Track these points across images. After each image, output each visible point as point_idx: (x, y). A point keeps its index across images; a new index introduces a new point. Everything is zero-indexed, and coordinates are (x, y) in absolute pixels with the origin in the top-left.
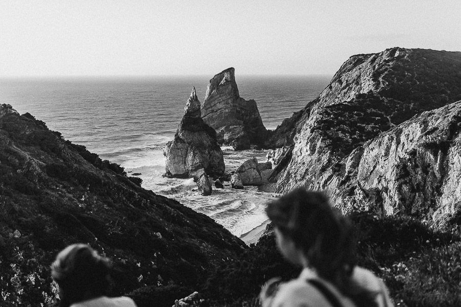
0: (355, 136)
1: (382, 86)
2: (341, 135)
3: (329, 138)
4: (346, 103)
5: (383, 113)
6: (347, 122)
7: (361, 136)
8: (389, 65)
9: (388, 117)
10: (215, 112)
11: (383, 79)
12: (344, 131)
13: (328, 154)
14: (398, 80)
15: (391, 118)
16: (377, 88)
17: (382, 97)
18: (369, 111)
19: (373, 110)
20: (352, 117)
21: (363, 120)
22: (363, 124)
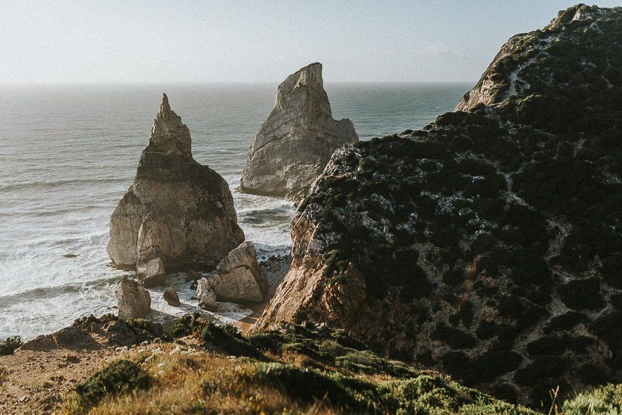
0: (406, 226)
1: (513, 92)
2: (367, 221)
4: (409, 136)
5: (495, 164)
6: (392, 187)
7: (419, 227)
8: (544, 44)
9: (507, 176)
10: (279, 139)
11: (519, 75)
12: (375, 211)
13: (321, 272)
14: (558, 79)
15: (512, 177)
16: (497, 99)
17: (504, 121)
18: (459, 157)
19: (472, 156)
20: (411, 172)
21: (437, 183)
22: (435, 192)
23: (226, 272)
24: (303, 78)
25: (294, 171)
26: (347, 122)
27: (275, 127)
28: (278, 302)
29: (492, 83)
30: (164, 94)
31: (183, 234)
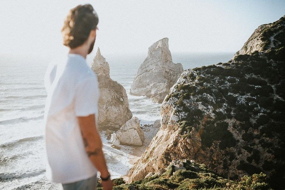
0: (221, 110)
1: (272, 46)
2: (201, 107)
3: (186, 109)
4: (221, 66)
5: (266, 80)
6: (214, 90)
7: (228, 110)
9: (273, 86)
10: (148, 72)
11: (275, 38)
12: (205, 102)
13: (177, 132)
15: (276, 87)
16: (265, 49)
17: (269, 59)
18: (247, 76)
19: (254, 76)
20: (223, 83)
21: (237, 89)
22: (235, 93)
23: (125, 131)
24: (160, 44)
25: (155, 86)
26: (180, 64)
27: (147, 66)
28: (153, 147)
29: (261, 41)
30: (98, 48)
31: (105, 112)
